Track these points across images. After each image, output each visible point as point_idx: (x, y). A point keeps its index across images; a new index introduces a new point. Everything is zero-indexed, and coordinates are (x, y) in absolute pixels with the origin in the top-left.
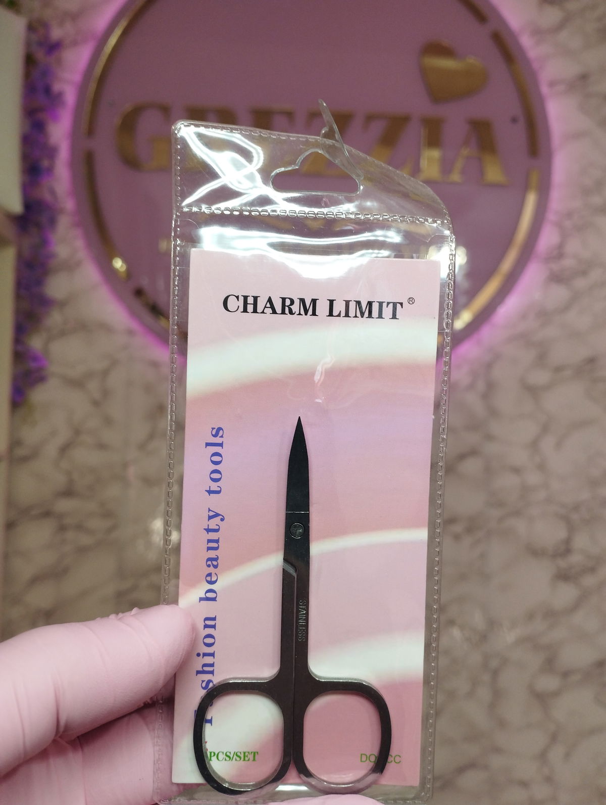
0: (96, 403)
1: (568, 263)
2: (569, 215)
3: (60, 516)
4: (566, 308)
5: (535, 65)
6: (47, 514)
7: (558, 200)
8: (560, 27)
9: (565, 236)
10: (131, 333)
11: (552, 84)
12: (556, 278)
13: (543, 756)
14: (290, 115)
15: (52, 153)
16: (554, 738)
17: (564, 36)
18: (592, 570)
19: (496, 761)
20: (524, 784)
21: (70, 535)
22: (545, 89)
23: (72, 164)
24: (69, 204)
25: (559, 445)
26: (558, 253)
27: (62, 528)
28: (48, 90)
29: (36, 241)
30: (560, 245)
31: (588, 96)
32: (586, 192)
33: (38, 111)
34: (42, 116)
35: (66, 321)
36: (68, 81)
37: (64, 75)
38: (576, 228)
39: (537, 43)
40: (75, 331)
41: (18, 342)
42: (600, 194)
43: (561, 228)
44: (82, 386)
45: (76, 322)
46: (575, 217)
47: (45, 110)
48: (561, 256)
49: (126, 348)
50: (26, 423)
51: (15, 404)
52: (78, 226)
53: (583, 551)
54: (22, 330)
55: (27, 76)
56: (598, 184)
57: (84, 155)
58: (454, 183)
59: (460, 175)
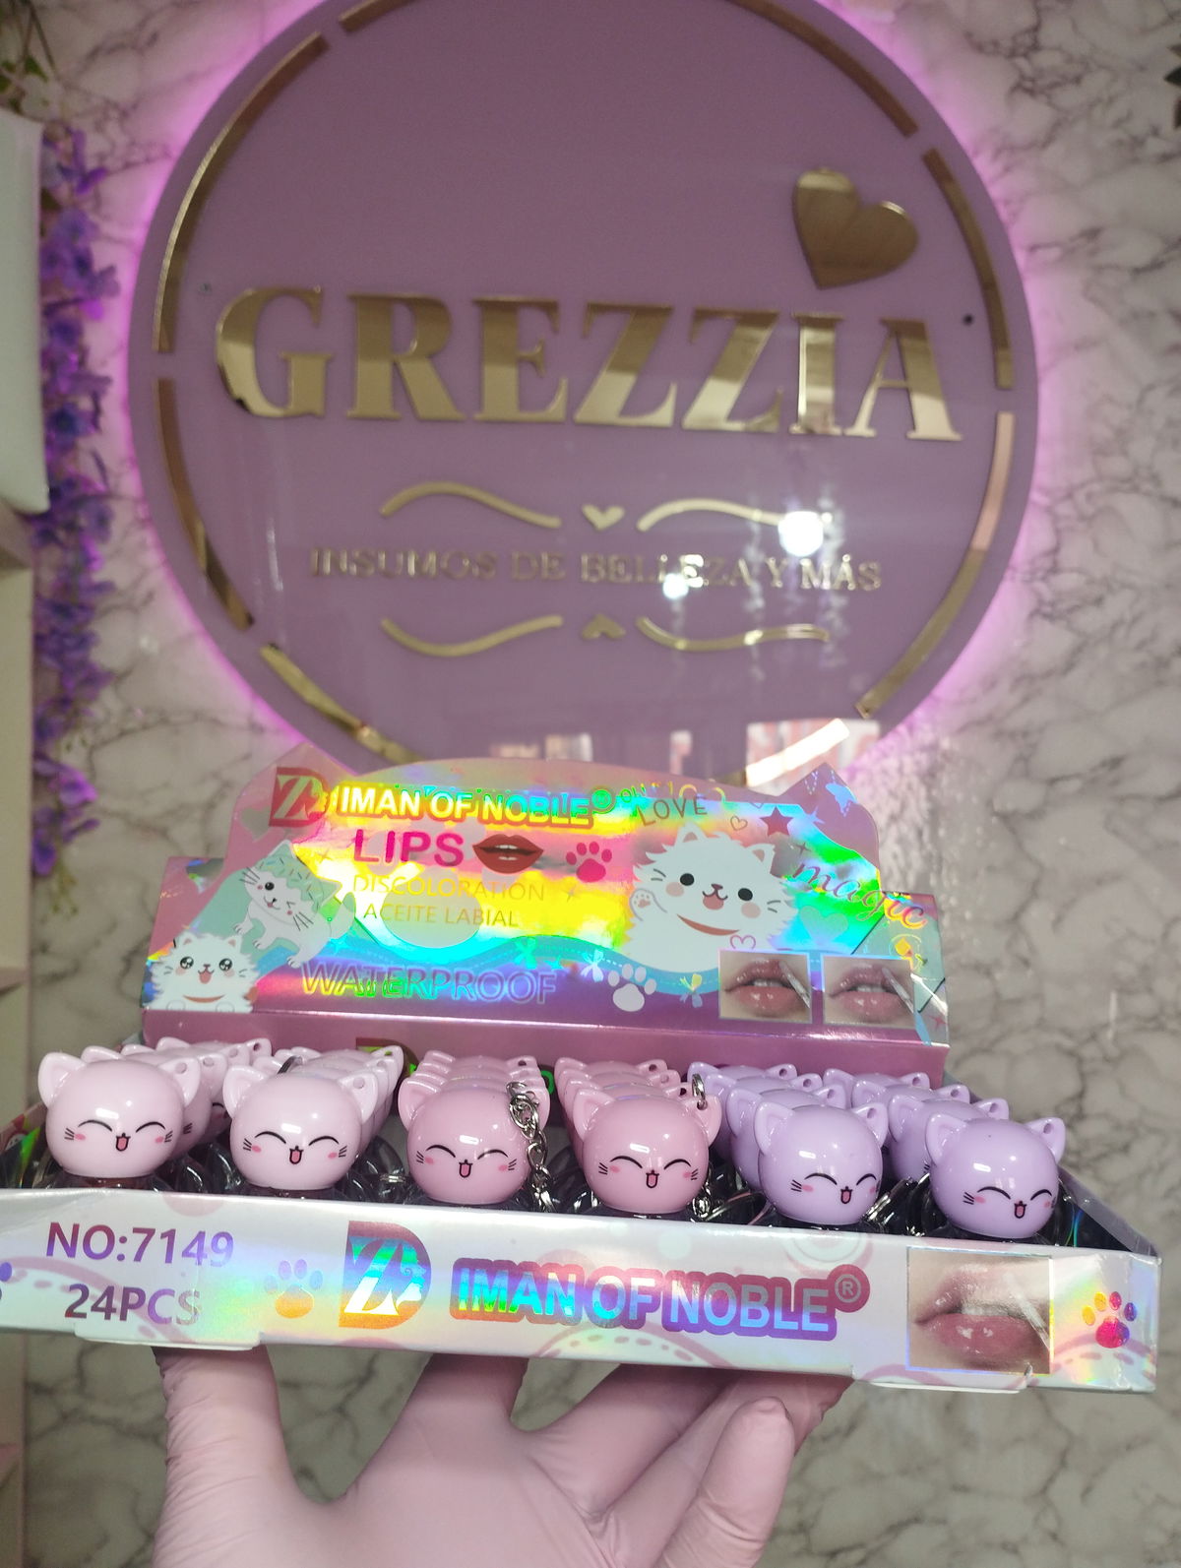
1: (1068, 581)
2: (1069, 496)
4: (1069, 666)
5: (1004, 213)
7: (1049, 468)
8: (1049, 140)
9: (1058, 532)
10: (256, 729)
11: (1033, 249)
12: (1044, 612)
13: (1041, 1495)
14: (549, 308)
15: (97, 387)
16: (1062, 1462)
17: (1055, 151)
18: (1125, 1149)
19: (960, 1508)
22: (1021, 257)
23: (131, 405)
24: (129, 484)
25: (1058, 922)
26: (1052, 563)
28: (83, 263)
29: (71, 558)
30: (1055, 550)
31: (1099, 269)
32: (1100, 451)
33: (64, 303)
34: (70, 312)
35: (129, 710)
36: (119, 242)
37: (107, 228)
38: (1082, 518)
39: (1007, 169)
40: (145, 727)
41: (38, 755)
42: (1125, 453)
43: (1055, 519)
44: (164, 833)
45: (147, 711)
46: (1080, 496)
47: (77, 301)
48: (1055, 569)
49: (247, 757)
50: (56, 909)
51: (36, 875)
52: (146, 522)
53: (1105, 1116)
54: (43, 731)
55: (43, 232)
56: (1122, 435)
57: (155, 386)
58: (860, 438)
59: (871, 424)
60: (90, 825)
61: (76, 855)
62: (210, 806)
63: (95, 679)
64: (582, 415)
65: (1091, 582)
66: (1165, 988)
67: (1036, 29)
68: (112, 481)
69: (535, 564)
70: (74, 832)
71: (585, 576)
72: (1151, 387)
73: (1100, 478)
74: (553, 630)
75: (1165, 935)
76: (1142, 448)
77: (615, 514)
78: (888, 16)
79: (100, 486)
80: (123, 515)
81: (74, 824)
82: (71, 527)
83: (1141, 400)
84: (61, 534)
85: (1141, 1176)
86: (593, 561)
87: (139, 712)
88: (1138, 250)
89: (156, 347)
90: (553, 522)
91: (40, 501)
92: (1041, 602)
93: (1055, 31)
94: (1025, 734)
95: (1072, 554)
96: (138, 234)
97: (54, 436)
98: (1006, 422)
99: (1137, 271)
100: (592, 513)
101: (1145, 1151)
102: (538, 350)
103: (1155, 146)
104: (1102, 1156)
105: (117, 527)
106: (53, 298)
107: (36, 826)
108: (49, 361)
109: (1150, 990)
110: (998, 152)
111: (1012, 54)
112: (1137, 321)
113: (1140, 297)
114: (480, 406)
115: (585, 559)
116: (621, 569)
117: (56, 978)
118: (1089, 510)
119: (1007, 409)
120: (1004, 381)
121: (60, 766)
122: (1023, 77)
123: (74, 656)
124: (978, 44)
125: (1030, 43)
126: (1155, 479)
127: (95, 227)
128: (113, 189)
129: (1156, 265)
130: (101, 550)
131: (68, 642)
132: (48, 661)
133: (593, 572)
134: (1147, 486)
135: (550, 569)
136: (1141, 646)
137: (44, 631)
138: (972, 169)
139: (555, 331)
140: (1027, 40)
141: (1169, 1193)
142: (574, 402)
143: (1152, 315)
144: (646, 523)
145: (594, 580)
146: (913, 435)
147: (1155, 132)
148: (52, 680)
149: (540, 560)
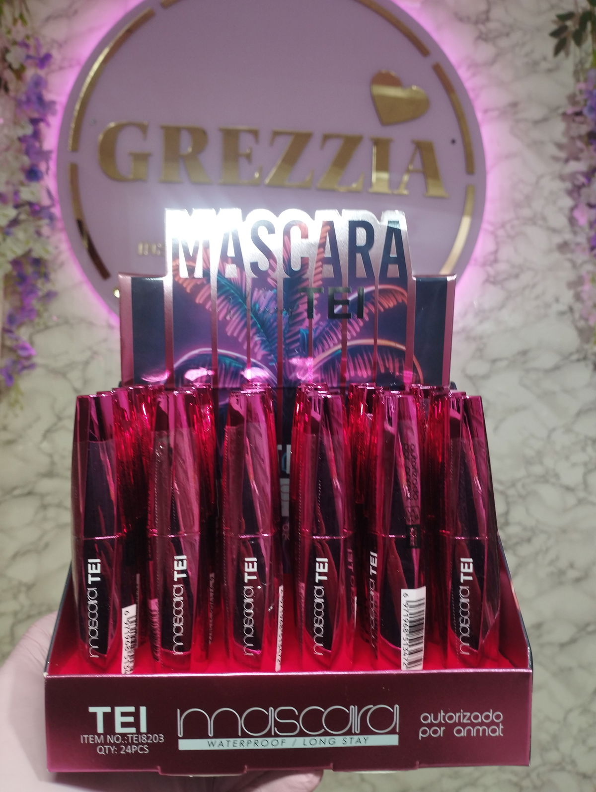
0: (76, 391)
1: (502, 267)
2: (503, 226)
3: (42, 496)
4: (502, 306)
5: (472, 95)
6: (30, 493)
7: (492, 210)
8: (493, 62)
9: (497, 244)
10: (110, 327)
11: (486, 111)
12: (491, 281)
14: (255, 133)
17: (496, 69)
18: (529, 540)
21: (51, 513)
22: (479, 116)
26: (493, 259)
27: (44, 507)
30: (496, 252)
31: (518, 121)
32: (517, 205)
35: (50, 317)
38: (509, 237)
40: (57, 325)
42: (530, 207)
43: (496, 237)
44: (65, 375)
45: (59, 317)
46: (508, 227)
48: (496, 261)
49: (105, 340)
53: (519, 524)
54: (11, 321)
56: (528, 199)
57: (69, 166)
58: (401, 195)
59: (406, 188)
60: (32, 366)
62: (87, 363)
64: (269, 182)
65: (513, 267)
66: (549, 462)
67: (488, 12)
70: (24, 369)
72: (541, 176)
73: (518, 218)
75: (549, 437)
76: (538, 205)
78: (418, 5)
81: (24, 365)
83: (537, 182)
85: (537, 554)
87: (55, 318)
88: (536, 113)
89: (70, 148)
92: (489, 276)
93: (497, 13)
94: (481, 338)
95: (504, 253)
99: (536, 123)
101: (539, 542)
102: (248, 151)
103: (544, 65)
104: (517, 544)
109: (541, 463)
110: (469, 67)
111: (476, 22)
112: (536, 145)
113: (536, 134)
114: (220, 178)
118: (512, 233)
122: (481, 33)
124: (460, 18)
125: (484, 18)
126: (544, 219)
129: (545, 120)
134: (540, 222)
136: (537, 297)
138: (456, 74)
139: (257, 142)
140: (484, 17)
141: (552, 563)
143: (542, 143)
146: (427, 194)
147: (545, 59)
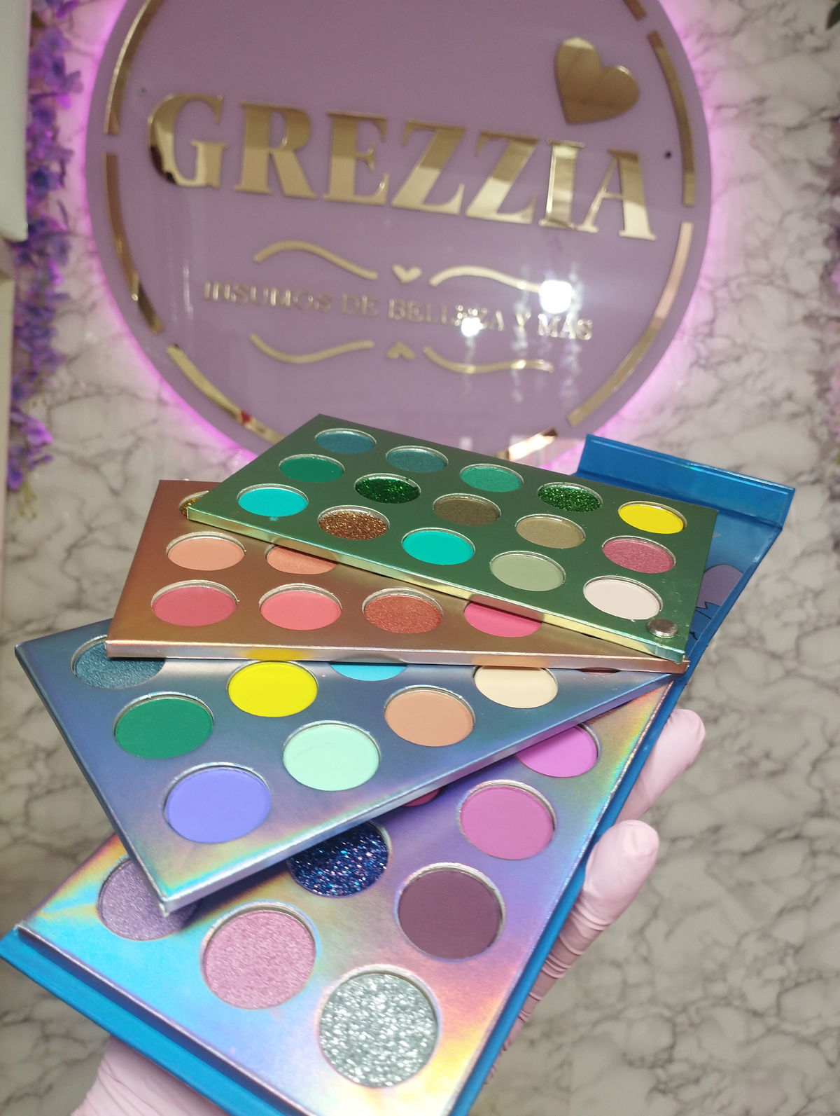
0: (115, 493)
1: (719, 343)
2: (726, 284)
4: (713, 402)
5: (700, 81)
7: (714, 264)
8: (737, 31)
9: (716, 309)
10: (161, 402)
11: (719, 108)
12: (703, 363)
13: (640, 933)
14: (379, 123)
15: (64, 157)
17: (741, 40)
18: (718, 720)
20: (617, 965)
22: (709, 114)
23: (87, 170)
24: (82, 225)
26: (708, 331)
28: (59, 67)
29: (41, 275)
30: (713, 321)
31: (763, 126)
32: (749, 255)
33: (44, 95)
34: (48, 101)
35: (76, 383)
36: (85, 54)
37: (77, 44)
38: (733, 300)
39: (706, 50)
40: (87, 396)
41: (14, 409)
42: (767, 258)
43: (715, 300)
44: (96, 469)
45: (89, 384)
46: (733, 285)
47: (53, 94)
48: (711, 335)
49: (155, 421)
50: (22, 514)
51: (10, 490)
52: (93, 254)
53: (705, 698)
54: (17, 393)
55: (32, 43)
56: (766, 245)
57: (104, 157)
58: (587, 233)
59: (595, 223)
60: (47, 459)
61: (37, 478)
62: (128, 453)
63: (54, 359)
64: (398, 200)
65: (734, 344)
66: (753, 619)
68: (71, 223)
69: (358, 304)
70: (36, 463)
71: (392, 314)
72: (789, 213)
73: (748, 273)
74: (366, 350)
76: (779, 255)
77: (415, 273)
79: (63, 226)
80: (78, 248)
81: (37, 457)
82: (41, 253)
83: (781, 222)
84: (35, 258)
85: (724, 738)
86: (398, 305)
87: (83, 385)
88: (790, 115)
89: (106, 130)
90: (372, 275)
91: (20, 232)
92: (699, 357)
94: (679, 446)
95: (723, 325)
96: (98, 49)
97: (32, 188)
98: (687, 230)
99: (789, 130)
100: (399, 271)
101: (728, 723)
102: (370, 151)
103: (811, 41)
105: (73, 256)
106: (36, 91)
107: (11, 457)
108: (32, 136)
110: (701, 36)
112: (785, 165)
113: (788, 148)
114: (327, 190)
115: (392, 303)
116: (417, 311)
117: (20, 559)
118: (738, 295)
119: (688, 220)
120: (689, 200)
121: (27, 417)
123: (40, 343)
126: (785, 277)
127: (68, 42)
128: (82, 15)
129: (802, 126)
130: (60, 270)
131: (37, 332)
132: (23, 345)
133: (397, 312)
134: (780, 282)
135: (368, 308)
136: (764, 390)
137: (21, 324)
138: (681, 49)
139: (383, 140)
141: (742, 750)
142: (393, 190)
143: (795, 161)
144: (436, 280)
145: (398, 318)
146: (623, 234)
147: (812, 31)
148: (25, 359)
149: (361, 301)
